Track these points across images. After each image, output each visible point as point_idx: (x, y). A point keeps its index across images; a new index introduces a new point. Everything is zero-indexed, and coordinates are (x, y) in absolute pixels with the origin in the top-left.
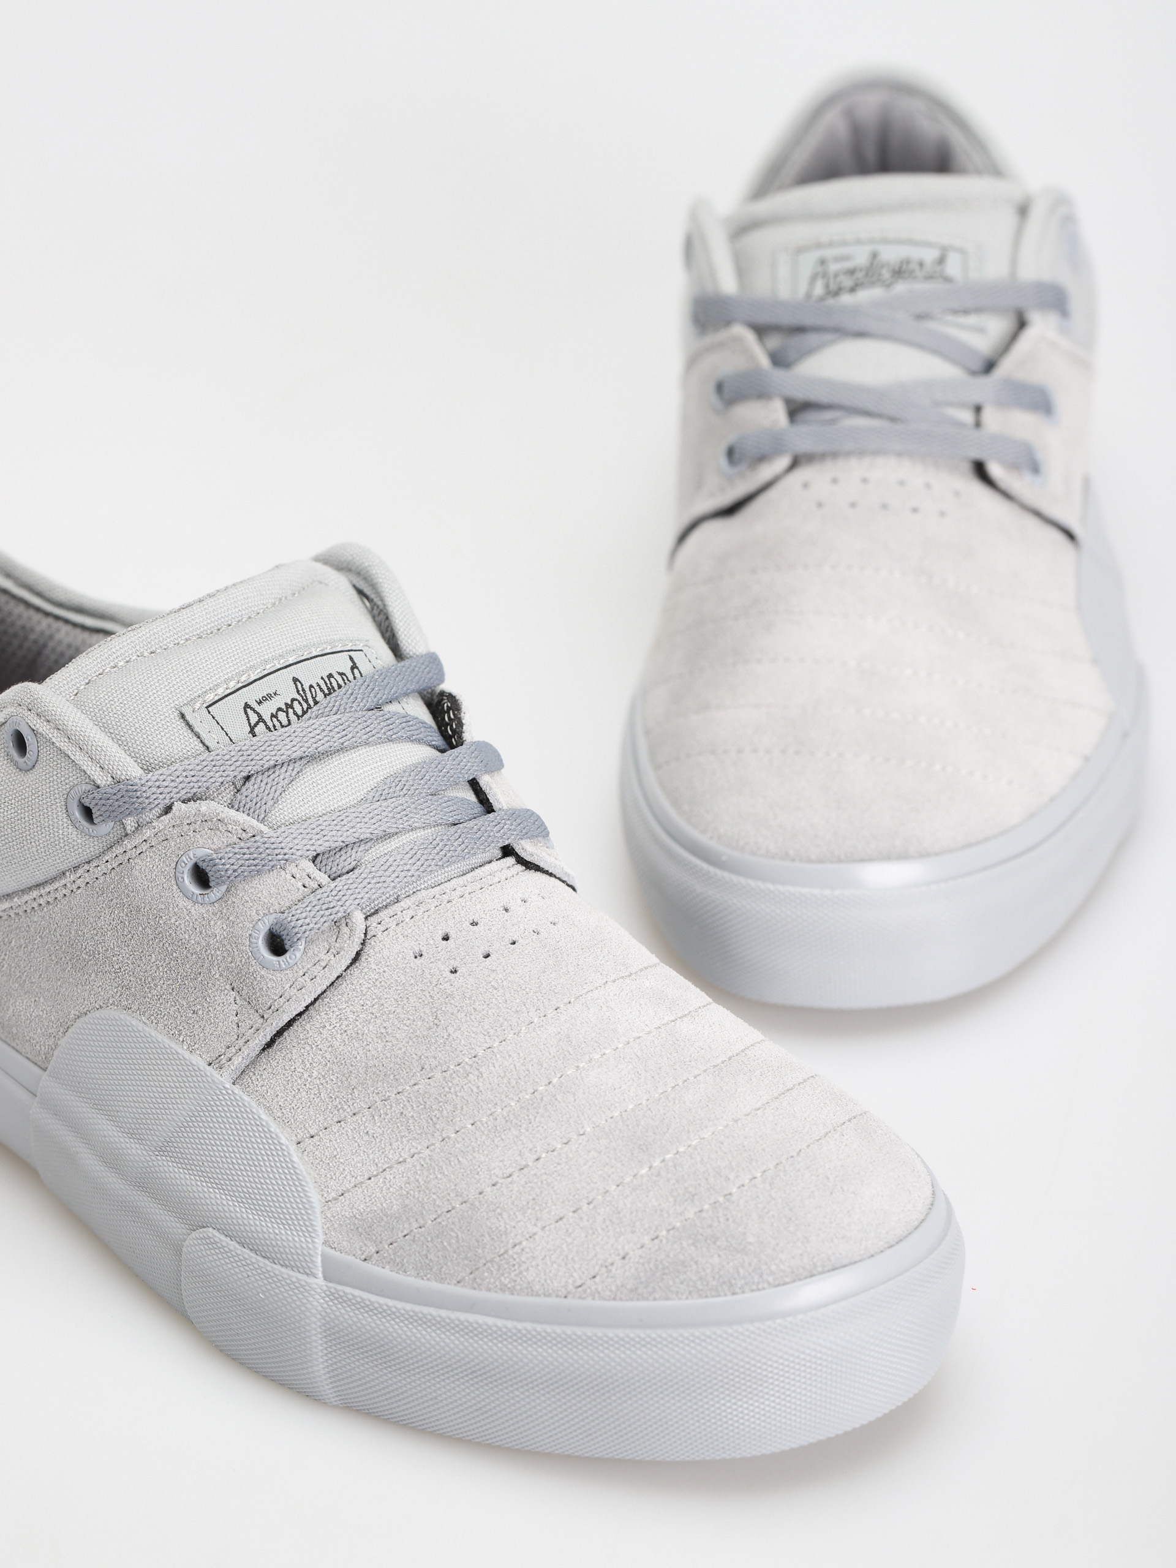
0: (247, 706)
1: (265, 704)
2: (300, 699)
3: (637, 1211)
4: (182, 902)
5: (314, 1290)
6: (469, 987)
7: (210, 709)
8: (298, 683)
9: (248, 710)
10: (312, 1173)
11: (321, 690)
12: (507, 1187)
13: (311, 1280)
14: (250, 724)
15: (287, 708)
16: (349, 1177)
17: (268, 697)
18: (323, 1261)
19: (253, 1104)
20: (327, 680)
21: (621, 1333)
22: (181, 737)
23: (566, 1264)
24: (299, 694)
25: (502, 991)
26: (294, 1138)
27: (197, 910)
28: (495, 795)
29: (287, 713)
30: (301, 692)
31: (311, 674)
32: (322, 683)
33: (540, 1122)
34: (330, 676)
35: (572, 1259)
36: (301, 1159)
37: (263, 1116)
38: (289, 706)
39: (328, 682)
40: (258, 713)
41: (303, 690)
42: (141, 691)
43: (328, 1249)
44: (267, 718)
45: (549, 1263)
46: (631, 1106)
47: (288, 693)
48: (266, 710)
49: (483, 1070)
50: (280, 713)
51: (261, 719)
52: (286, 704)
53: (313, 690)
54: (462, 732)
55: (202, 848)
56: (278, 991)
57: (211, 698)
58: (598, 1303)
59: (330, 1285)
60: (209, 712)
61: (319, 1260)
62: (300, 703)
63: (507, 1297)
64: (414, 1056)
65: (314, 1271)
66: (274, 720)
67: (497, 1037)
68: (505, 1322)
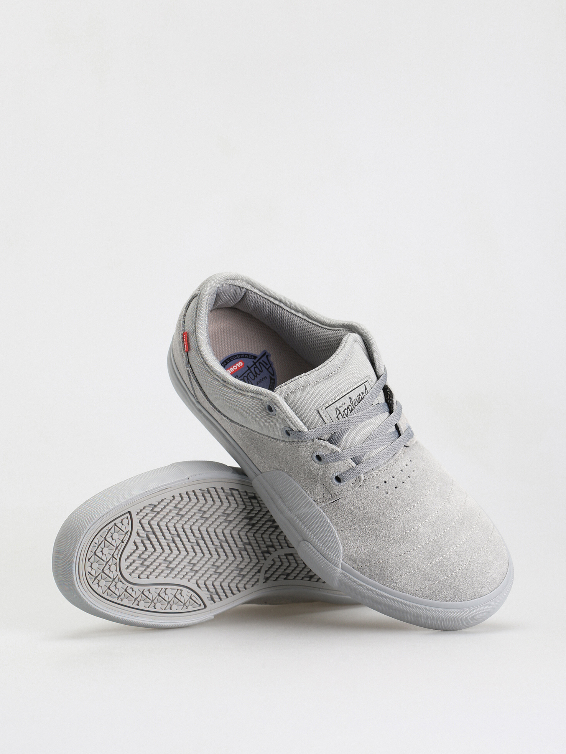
0: (336, 408)
1: (342, 408)
2: (351, 405)
3: (430, 574)
4: (312, 462)
5: (338, 571)
6: (391, 499)
7: (326, 409)
8: (351, 399)
9: (337, 410)
10: (341, 541)
11: (357, 401)
12: (396, 560)
13: (337, 569)
14: (337, 414)
15: (347, 409)
16: (352, 545)
17: (342, 405)
18: (341, 565)
19: (326, 516)
20: (358, 396)
21: (422, 606)
22: (318, 417)
23: (409, 586)
24: (351, 403)
25: (399, 500)
26: (337, 529)
27: (316, 465)
28: (401, 429)
29: (347, 410)
30: (352, 403)
31: (354, 396)
32: (357, 398)
33: (406, 542)
34: (359, 395)
35: (411, 585)
36: (338, 536)
37: (329, 521)
38: (348, 408)
39: (359, 397)
40: (339, 411)
41: (352, 401)
42: (307, 400)
43: (343, 562)
44: (342, 412)
45: (405, 584)
46: (432, 540)
47: (348, 403)
48: (342, 410)
49: (392, 524)
50: (346, 410)
51: (340, 413)
52: (347, 407)
53: (355, 401)
54: (393, 406)
55: (321, 453)
56: (337, 491)
57: (327, 405)
58: (417, 597)
59: (343, 571)
60: (326, 410)
61: (340, 565)
62: (351, 406)
63: (392, 590)
64: (373, 517)
65: (339, 567)
66: (344, 413)
67: (397, 515)
68: (391, 596)
